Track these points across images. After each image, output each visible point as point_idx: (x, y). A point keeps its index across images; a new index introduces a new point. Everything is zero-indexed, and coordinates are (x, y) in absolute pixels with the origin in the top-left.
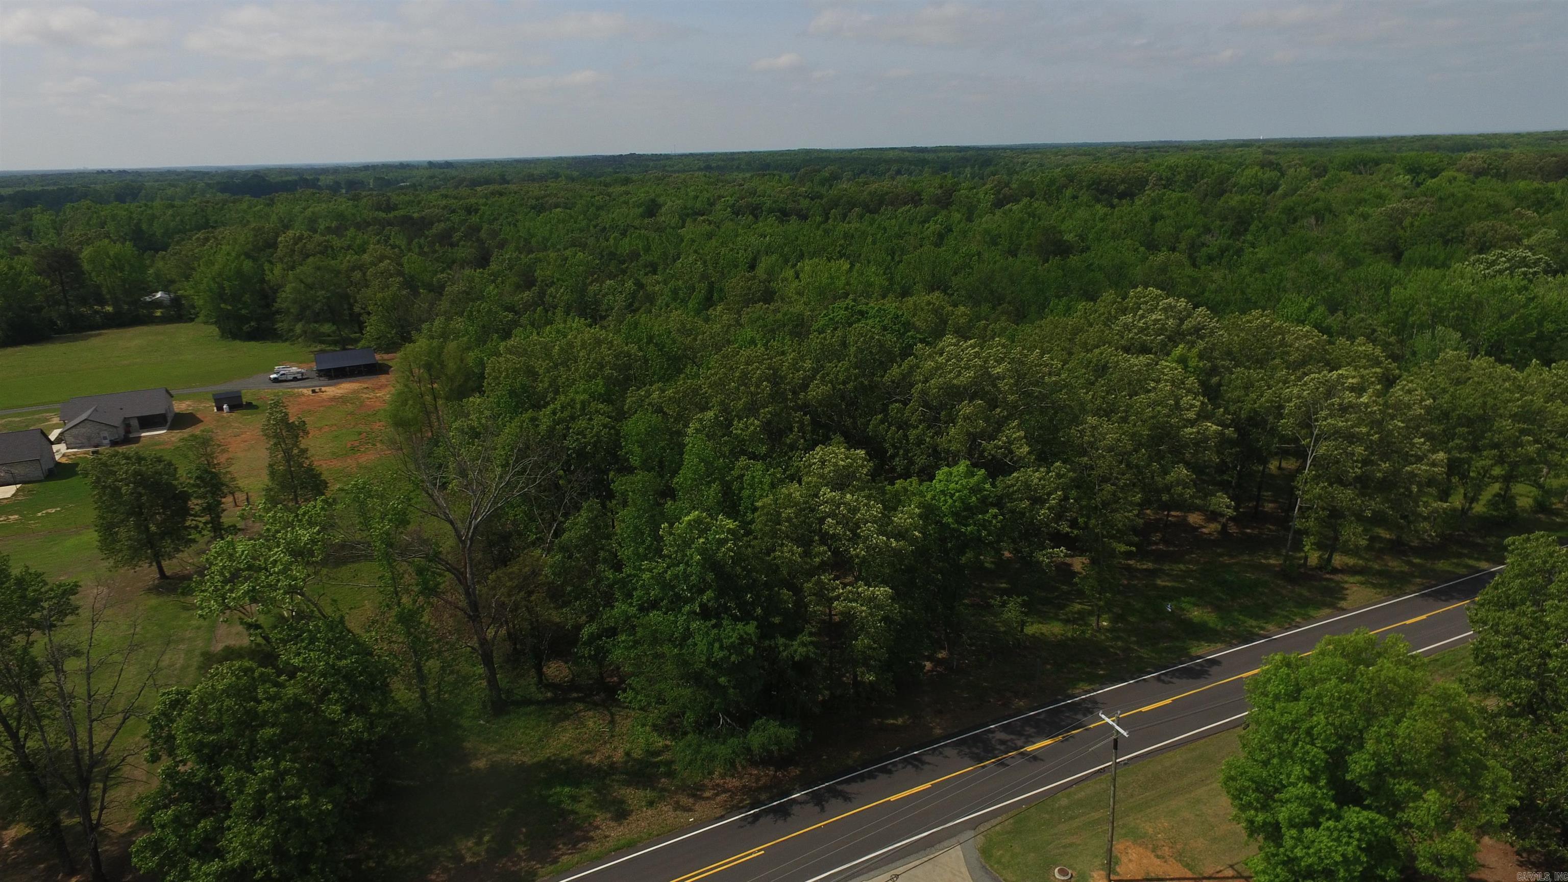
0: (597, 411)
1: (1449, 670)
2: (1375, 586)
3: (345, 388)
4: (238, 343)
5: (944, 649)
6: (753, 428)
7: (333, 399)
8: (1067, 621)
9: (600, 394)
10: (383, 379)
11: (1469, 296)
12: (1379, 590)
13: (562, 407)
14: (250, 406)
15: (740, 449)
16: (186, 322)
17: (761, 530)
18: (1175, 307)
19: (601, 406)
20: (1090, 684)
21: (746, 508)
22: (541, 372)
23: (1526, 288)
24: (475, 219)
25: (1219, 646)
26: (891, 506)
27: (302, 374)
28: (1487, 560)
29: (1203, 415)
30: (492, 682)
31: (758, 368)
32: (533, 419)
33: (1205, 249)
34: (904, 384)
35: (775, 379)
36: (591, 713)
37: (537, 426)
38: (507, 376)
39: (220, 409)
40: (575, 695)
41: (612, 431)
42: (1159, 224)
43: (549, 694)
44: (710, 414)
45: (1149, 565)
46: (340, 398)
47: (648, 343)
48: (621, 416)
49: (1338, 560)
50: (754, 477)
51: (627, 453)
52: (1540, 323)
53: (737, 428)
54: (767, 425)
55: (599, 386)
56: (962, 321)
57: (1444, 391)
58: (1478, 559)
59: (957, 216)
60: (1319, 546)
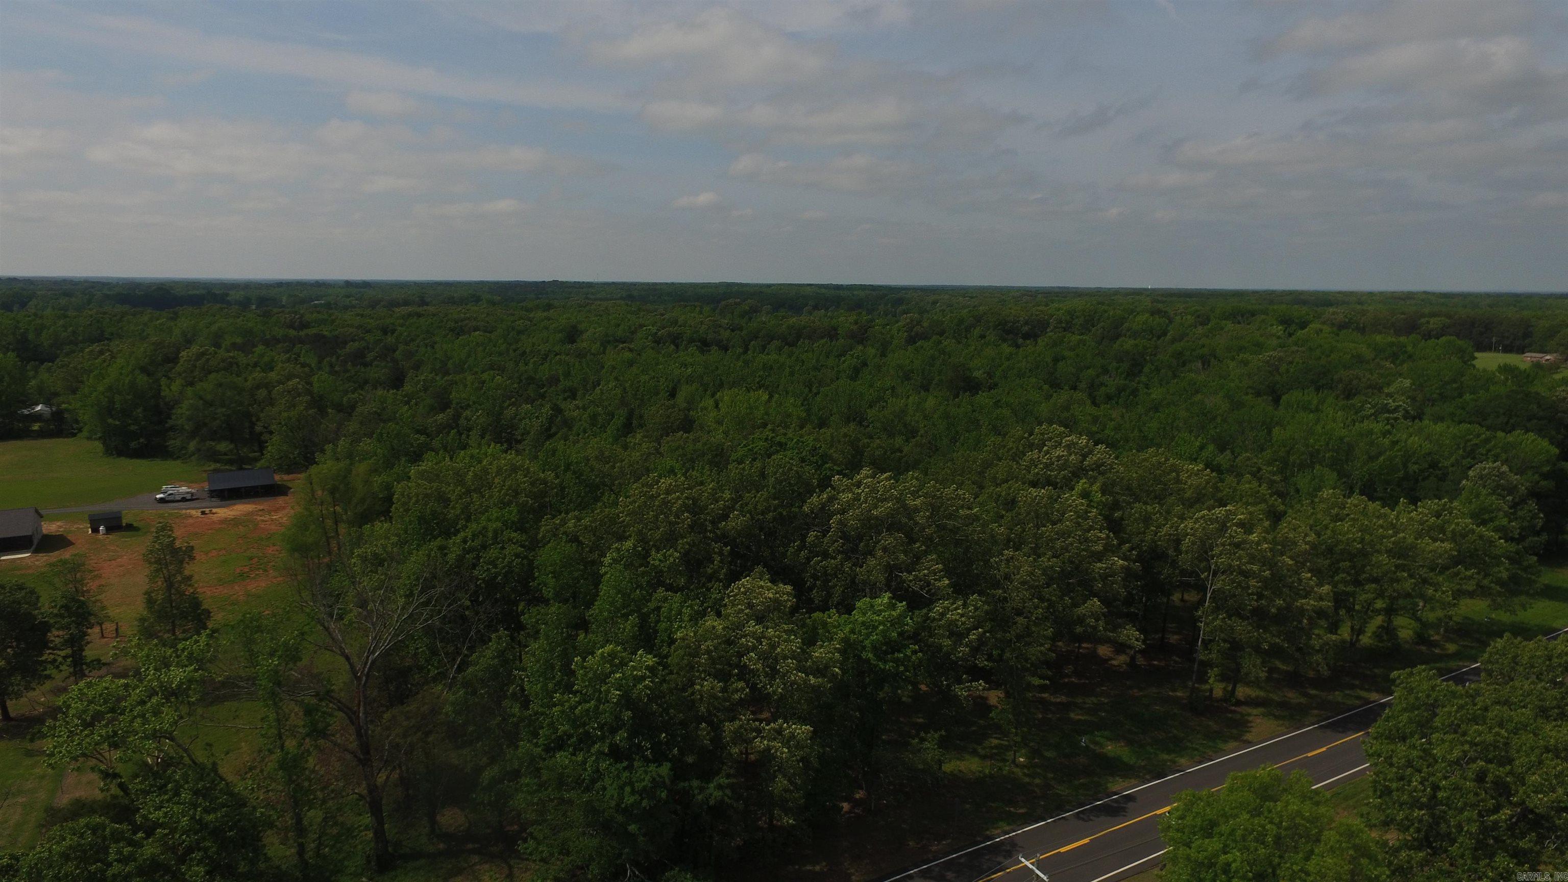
0: (510, 540)
1: (1351, 802)
2: (1277, 718)
3: (239, 509)
4: (124, 462)
5: (862, 789)
6: (672, 559)
7: (224, 521)
8: (984, 757)
9: (513, 522)
10: (281, 501)
11: (1341, 439)
12: (1281, 722)
13: (474, 535)
14: (130, 527)
15: (658, 581)
16: (67, 437)
17: (678, 664)
18: (1077, 443)
19: (514, 535)
20: (1009, 824)
21: (662, 641)
22: (453, 498)
23: (1389, 432)
24: (390, 339)
25: (1133, 781)
26: (810, 641)
27: (192, 494)
28: (1377, 691)
29: (1109, 549)
30: (379, 834)
31: (679, 498)
32: (442, 548)
33: (1103, 388)
34: (823, 514)
35: (695, 507)
36: (487, 866)
37: (446, 555)
38: (417, 502)
39: (95, 530)
40: (470, 846)
41: (525, 562)
42: (1061, 364)
43: (441, 846)
44: (629, 544)
45: (1063, 699)
46: (233, 520)
47: (566, 471)
48: (534, 545)
49: (1242, 691)
50: (671, 610)
51: (539, 584)
52: (1405, 466)
53: (655, 558)
54: (686, 555)
55: (512, 513)
56: (877, 453)
57: (1326, 527)
58: (1369, 690)
59: (871, 351)
60: (1223, 678)
